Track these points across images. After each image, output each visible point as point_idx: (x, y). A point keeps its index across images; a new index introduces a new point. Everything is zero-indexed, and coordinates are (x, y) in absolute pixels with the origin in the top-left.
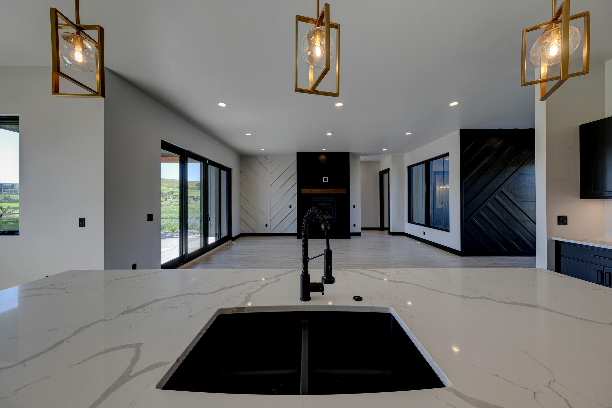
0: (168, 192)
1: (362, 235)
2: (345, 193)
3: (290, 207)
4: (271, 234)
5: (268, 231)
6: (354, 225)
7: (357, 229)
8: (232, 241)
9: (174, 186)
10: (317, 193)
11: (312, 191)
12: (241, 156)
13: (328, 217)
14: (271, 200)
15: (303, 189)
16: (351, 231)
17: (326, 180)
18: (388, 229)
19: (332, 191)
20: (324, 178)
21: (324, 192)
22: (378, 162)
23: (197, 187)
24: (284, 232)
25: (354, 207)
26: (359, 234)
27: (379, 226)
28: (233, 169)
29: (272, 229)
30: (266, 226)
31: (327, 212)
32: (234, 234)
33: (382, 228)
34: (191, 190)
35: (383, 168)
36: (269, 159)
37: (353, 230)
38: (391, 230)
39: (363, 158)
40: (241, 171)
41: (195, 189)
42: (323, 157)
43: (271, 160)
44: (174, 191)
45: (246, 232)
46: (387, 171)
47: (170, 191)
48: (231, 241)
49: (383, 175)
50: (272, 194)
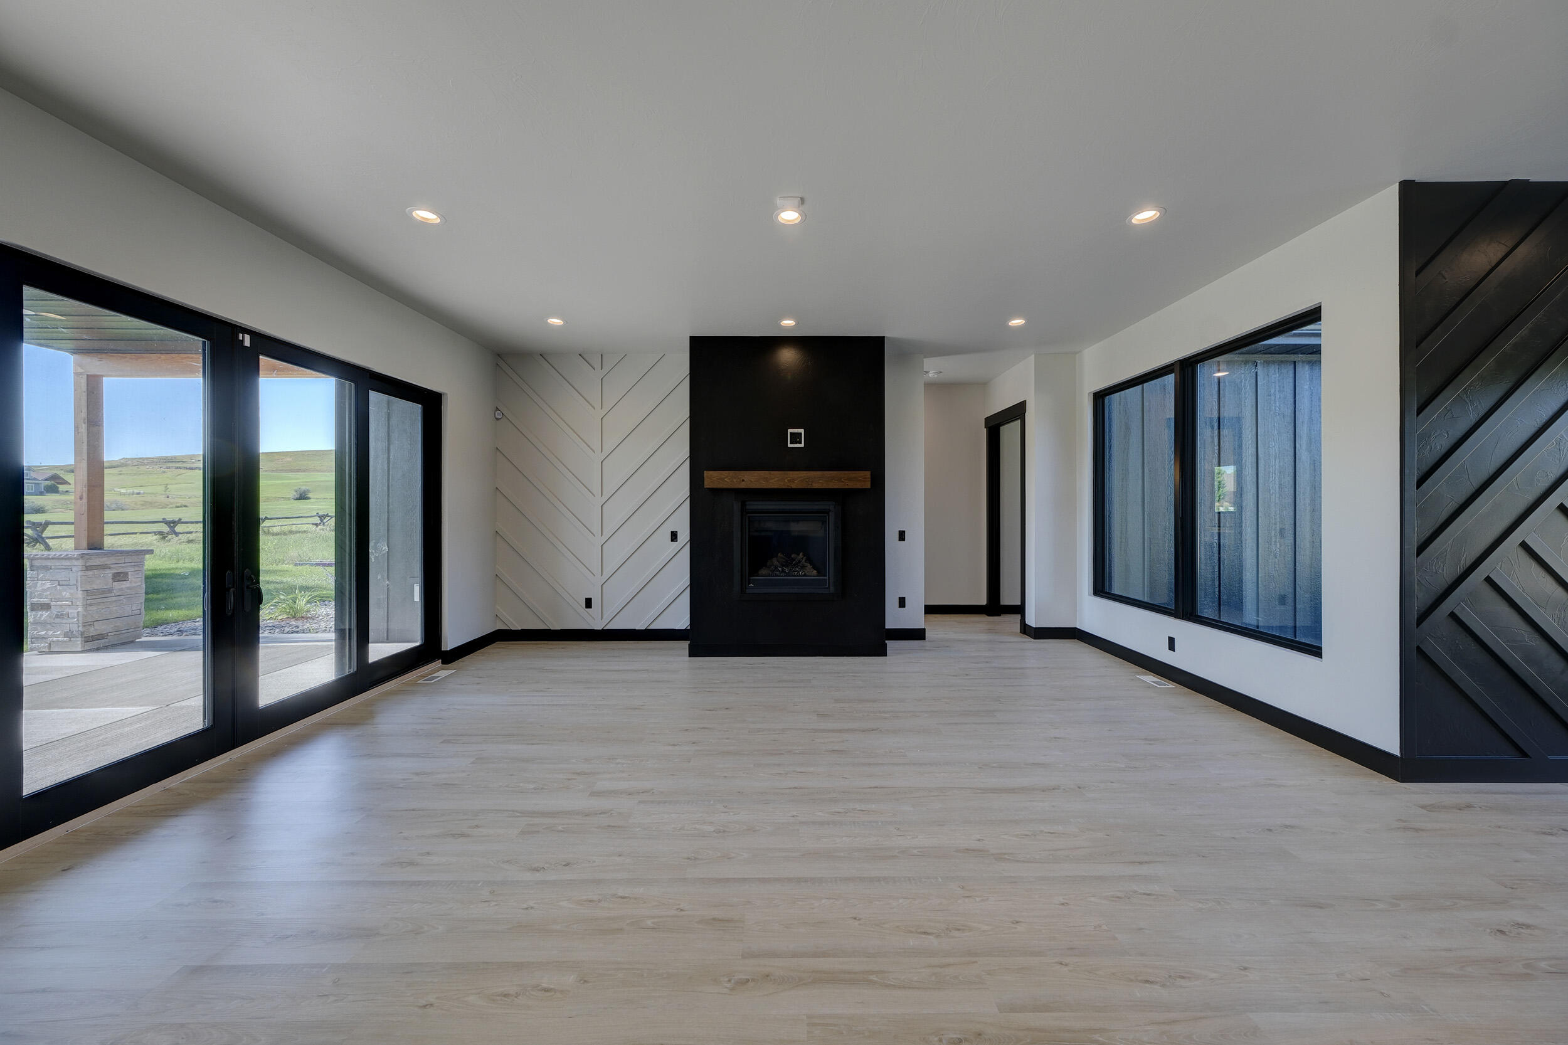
1: (927, 635)
2: (868, 485)
3: (674, 536)
4: (603, 631)
5: (594, 621)
6: (902, 602)
7: (912, 617)
8: (443, 663)
10: (763, 485)
11: (743, 480)
12: (499, 355)
13: (805, 575)
14: (604, 511)
15: (711, 473)
16: (889, 625)
17: (797, 438)
18: (1019, 610)
19: (818, 479)
20: (791, 433)
21: (789, 481)
22: (982, 386)
24: (649, 628)
25: (902, 536)
26: (918, 635)
27: (983, 601)
28: (447, 394)
29: (608, 616)
30: (589, 603)
31: (801, 554)
32: (450, 641)
33: (994, 607)
35: (1002, 402)
36: (597, 365)
37: (894, 619)
38: (1032, 620)
39: (933, 368)
40: (497, 409)
42: (788, 356)
43: (606, 368)
45: (517, 626)
46: (1018, 412)
48: (438, 663)
49: (999, 429)
50: (609, 490)
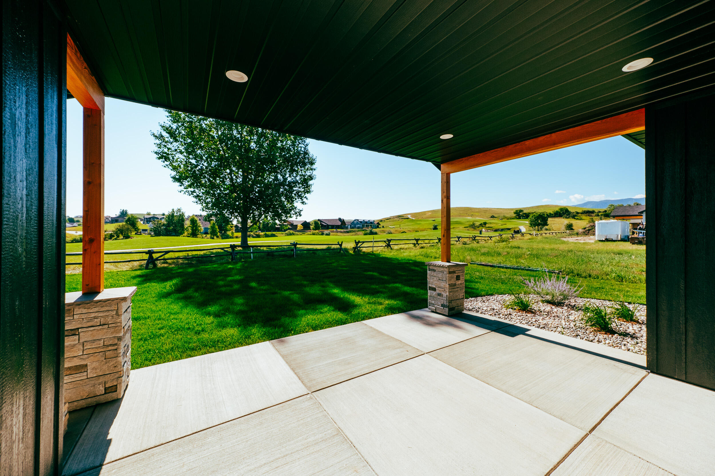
0: (480, 223)
9: (487, 215)
23: (515, 215)
34: (508, 219)
41: (513, 218)
44: (487, 222)
47: (482, 222)
